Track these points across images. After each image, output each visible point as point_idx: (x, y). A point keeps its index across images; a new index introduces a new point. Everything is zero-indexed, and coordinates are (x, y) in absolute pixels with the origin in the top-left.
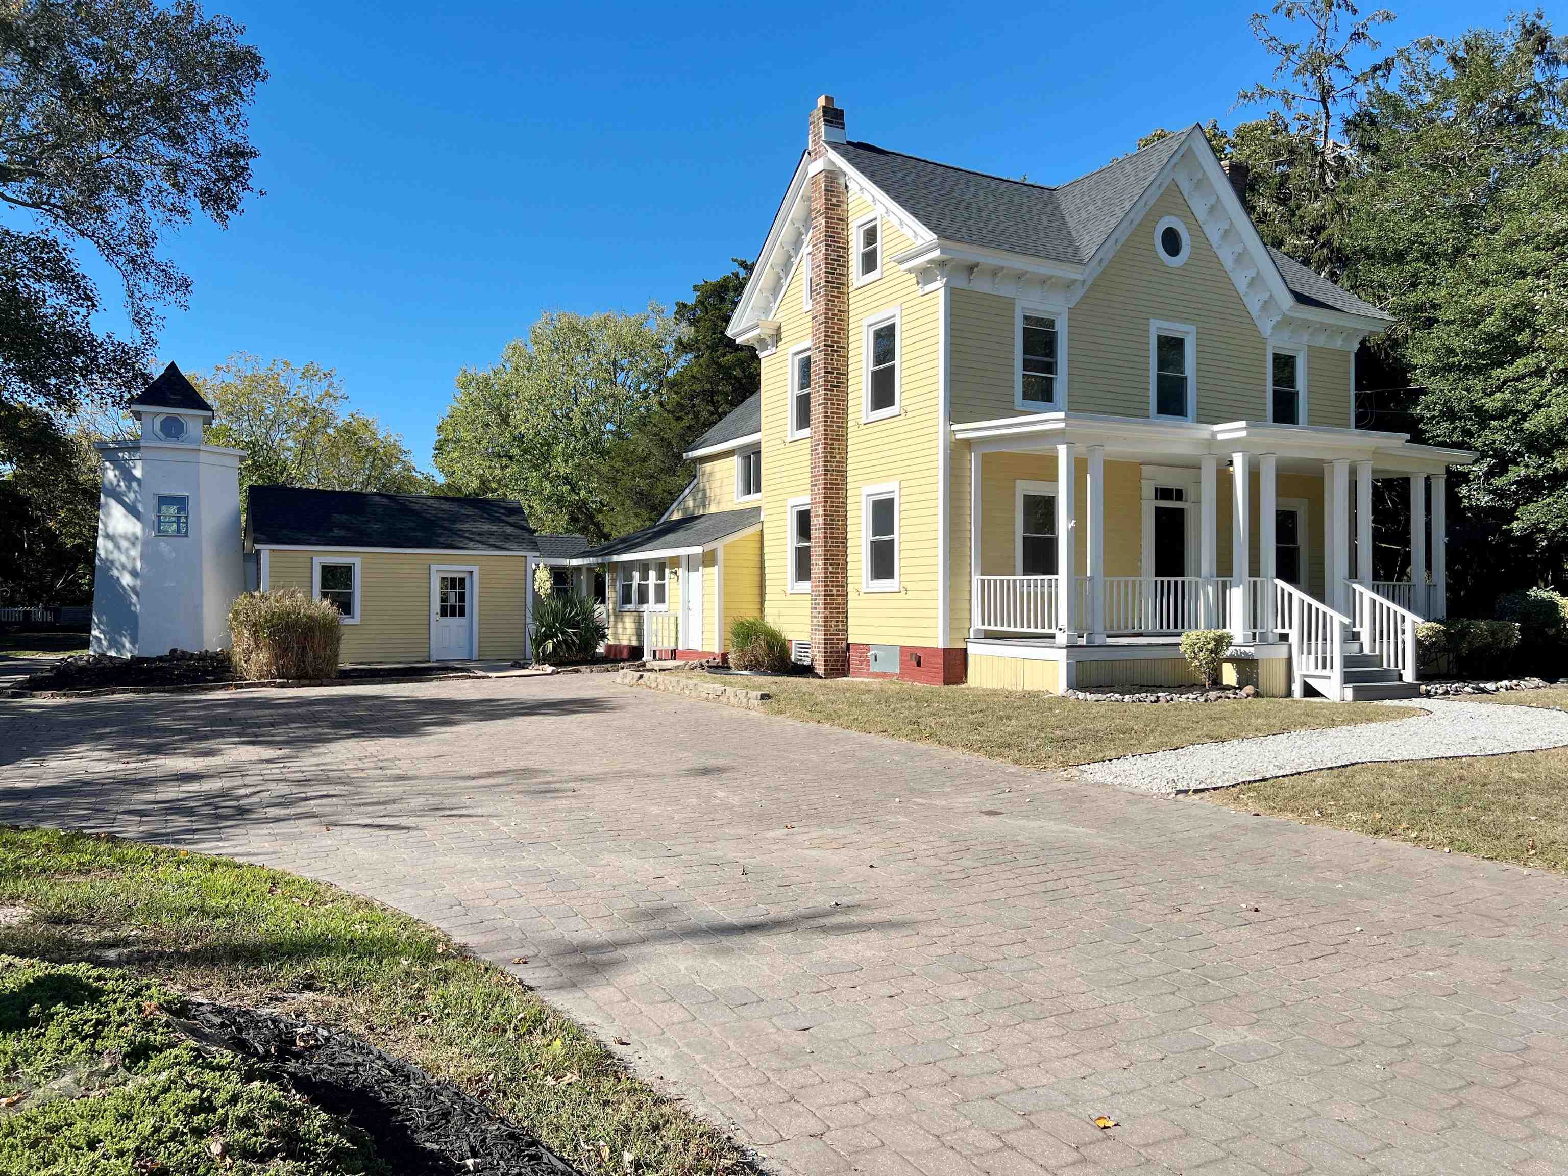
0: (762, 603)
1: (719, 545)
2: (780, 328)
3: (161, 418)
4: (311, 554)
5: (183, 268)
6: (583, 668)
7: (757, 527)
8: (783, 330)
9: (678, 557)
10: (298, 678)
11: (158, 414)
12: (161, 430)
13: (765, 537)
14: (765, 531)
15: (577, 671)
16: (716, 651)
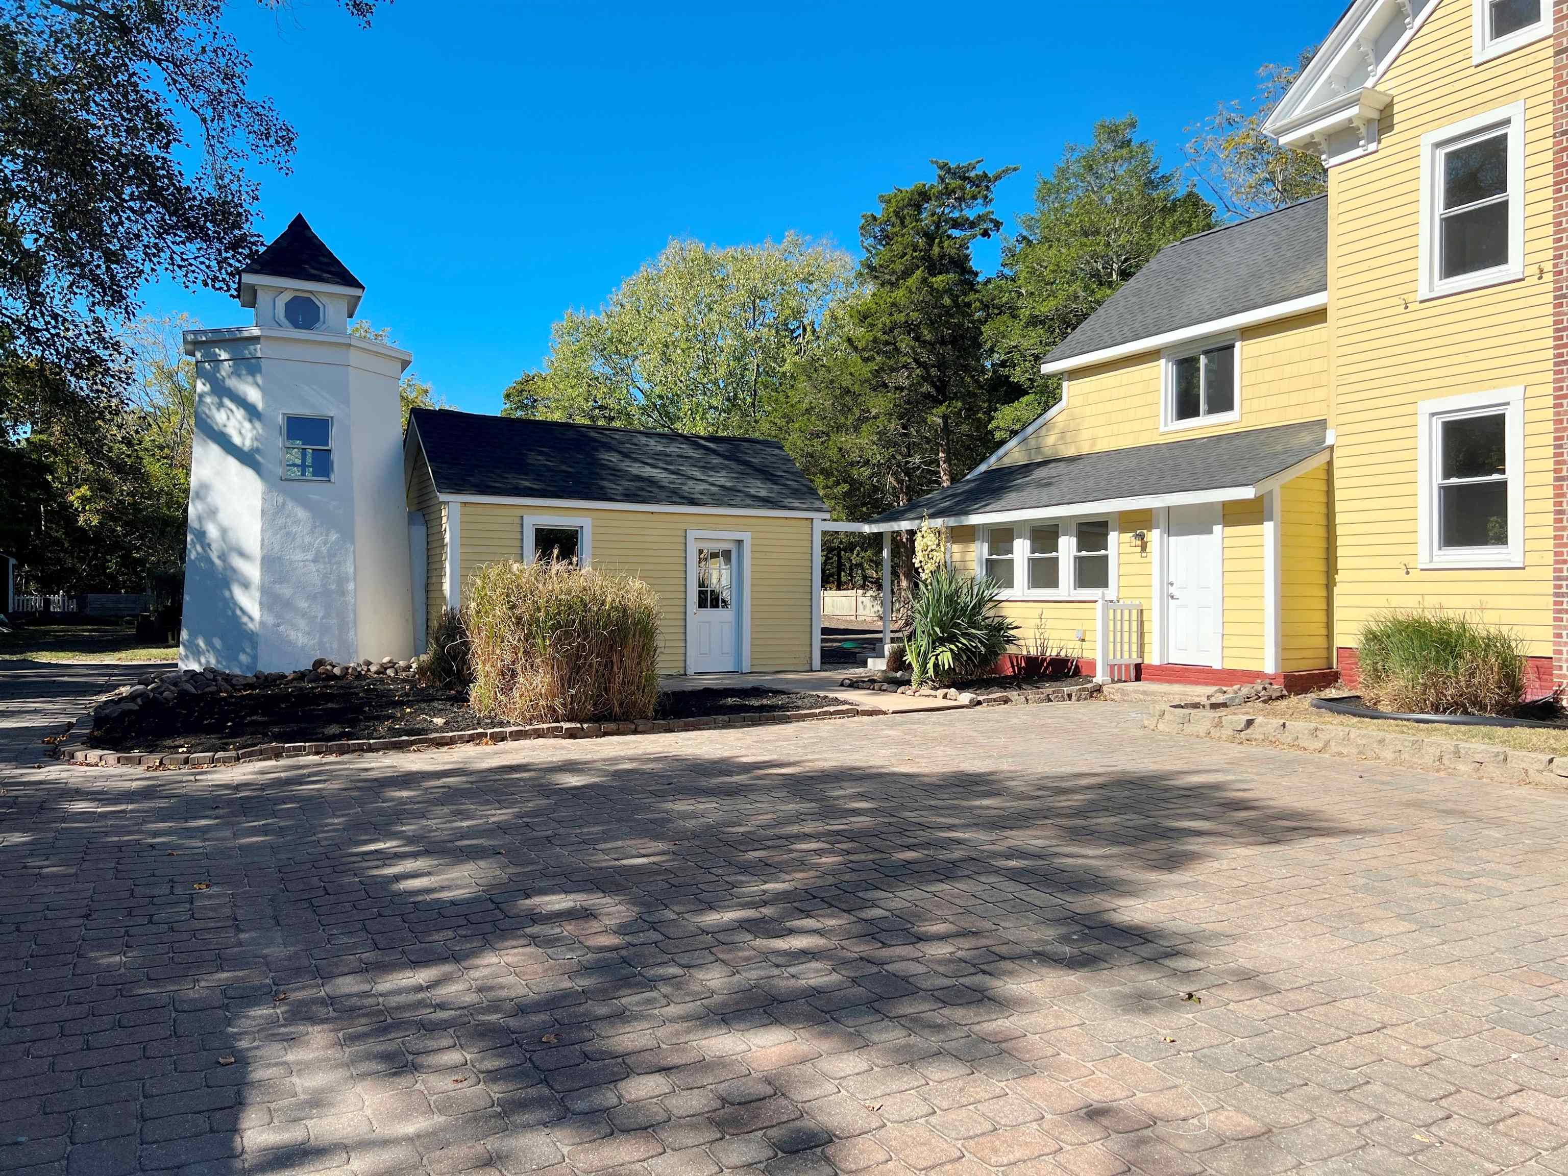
0: (1330, 585)
1: (1274, 485)
2: (1390, 105)
3: (287, 297)
4: (519, 512)
5: (283, 115)
6: (1013, 695)
7: (1324, 457)
8: (1396, 109)
9: (1148, 512)
10: (596, 719)
11: (282, 290)
12: (287, 316)
13: (1337, 473)
14: (1337, 463)
15: (1006, 701)
16: (1269, 667)
